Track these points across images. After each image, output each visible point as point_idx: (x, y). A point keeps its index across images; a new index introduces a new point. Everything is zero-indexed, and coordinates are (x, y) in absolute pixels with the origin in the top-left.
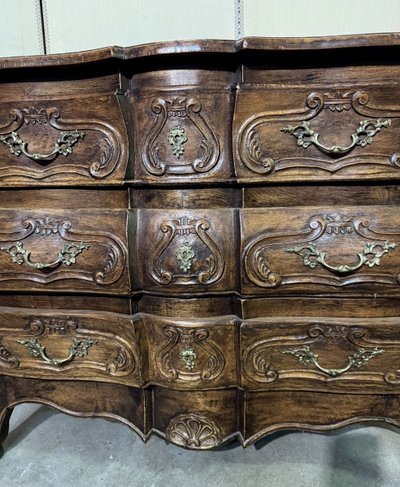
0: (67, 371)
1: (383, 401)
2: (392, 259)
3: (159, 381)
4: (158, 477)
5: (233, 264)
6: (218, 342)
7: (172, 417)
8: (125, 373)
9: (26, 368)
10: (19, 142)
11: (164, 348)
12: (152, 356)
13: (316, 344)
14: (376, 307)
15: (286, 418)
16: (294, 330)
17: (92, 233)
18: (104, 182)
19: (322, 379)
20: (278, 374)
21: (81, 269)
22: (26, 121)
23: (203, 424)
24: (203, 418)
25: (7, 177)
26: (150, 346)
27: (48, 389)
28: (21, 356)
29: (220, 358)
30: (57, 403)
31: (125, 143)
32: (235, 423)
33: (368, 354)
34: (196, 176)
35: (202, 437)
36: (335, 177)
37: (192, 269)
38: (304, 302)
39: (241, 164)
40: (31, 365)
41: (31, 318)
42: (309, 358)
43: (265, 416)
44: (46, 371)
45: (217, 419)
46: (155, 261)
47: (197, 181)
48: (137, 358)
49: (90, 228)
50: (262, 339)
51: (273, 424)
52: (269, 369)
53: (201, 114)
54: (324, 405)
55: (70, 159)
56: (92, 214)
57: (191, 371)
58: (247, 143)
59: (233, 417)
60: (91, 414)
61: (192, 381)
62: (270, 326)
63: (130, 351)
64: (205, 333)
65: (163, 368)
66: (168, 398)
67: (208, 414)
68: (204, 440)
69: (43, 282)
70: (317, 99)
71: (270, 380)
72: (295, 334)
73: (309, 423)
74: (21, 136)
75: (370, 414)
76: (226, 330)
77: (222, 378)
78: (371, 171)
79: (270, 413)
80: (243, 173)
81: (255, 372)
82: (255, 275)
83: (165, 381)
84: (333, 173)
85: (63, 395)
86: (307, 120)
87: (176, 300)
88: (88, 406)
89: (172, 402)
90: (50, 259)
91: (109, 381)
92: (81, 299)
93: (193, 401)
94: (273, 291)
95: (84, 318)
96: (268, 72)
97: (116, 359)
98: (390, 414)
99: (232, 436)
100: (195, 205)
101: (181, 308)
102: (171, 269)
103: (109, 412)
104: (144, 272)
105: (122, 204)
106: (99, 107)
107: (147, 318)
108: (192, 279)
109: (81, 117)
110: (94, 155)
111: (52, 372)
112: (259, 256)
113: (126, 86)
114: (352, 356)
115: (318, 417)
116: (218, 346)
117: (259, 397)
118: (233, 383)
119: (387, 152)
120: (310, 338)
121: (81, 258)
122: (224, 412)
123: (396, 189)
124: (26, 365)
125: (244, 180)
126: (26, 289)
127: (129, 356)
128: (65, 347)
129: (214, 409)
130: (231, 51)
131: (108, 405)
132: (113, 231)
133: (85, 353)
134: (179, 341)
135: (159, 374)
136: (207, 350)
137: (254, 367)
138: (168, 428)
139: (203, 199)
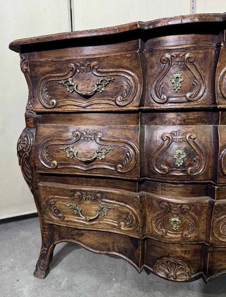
0: (94, 224)
3: (152, 236)
4: (146, 295)
5: (211, 163)
6: (196, 214)
7: (158, 259)
8: (131, 229)
9: (68, 221)
10: (73, 84)
11: (158, 215)
12: (149, 219)
17: (116, 140)
18: (125, 108)
21: (108, 162)
22: (78, 71)
23: (179, 265)
24: (179, 261)
25: (64, 106)
26: (148, 213)
27: (80, 234)
28: (66, 213)
29: (196, 224)
30: (84, 244)
31: (140, 83)
32: (201, 265)
34: (188, 104)
35: (178, 273)
37: (183, 166)
39: (221, 96)
40: (71, 219)
41: (75, 191)
43: (222, 263)
44: (80, 223)
45: (189, 263)
46: (157, 159)
47: (189, 107)
48: (139, 220)
49: (114, 138)
53: (194, 63)
55: (104, 95)
56: (115, 128)
57: (176, 231)
59: (199, 262)
60: (105, 252)
61: (175, 238)
63: (135, 215)
64: (188, 208)
65: (157, 228)
66: (156, 246)
67: (183, 259)
68: (180, 275)
69: (85, 169)
74: (74, 80)
76: (202, 207)
77: (196, 237)
80: (221, 101)
81: (220, 234)
83: (157, 236)
85: (88, 239)
87: (169, 185)
88: (103, 247)
89: (158, 249)
90: (89, 156)
91: (119, 232)
92: (105, 180)
93: (173, 250)
95: (108, 193)
97: (125, 219)
99: (198, 274)
100: (184, 122)
101: (171, 190)
102: (168, 164)
103: (116, 252)
104: (149, 166)
105: (135, 122)
106: (125, 61)
107: (148, 195)
108: (182, 171)
109: (113, 68)
110: (119, 91)
111: (84, 224)
113: (143, 47)
117: (219, 251)
118: (203, 240)
121: (108, 156)
122: (193, 258)
124: (68, 219)
125: (222, 106)
126: (74, 173)
127: (134, 218)
128: (93, 209)
129: (187, 256)
130: (219, 21)
131: (116, 248)
132: (129, 139)
133: (105, 214)
134: (170, 212)
135: (153, 231)
136: (188, 220)
137: (219, 231)
138: (155, 266)
139: (191, 119)
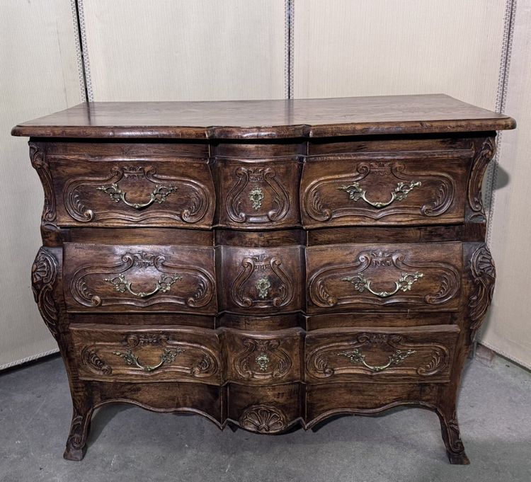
0: (156, 375)
1: (418, 388)
2: (421, 285)
3: (235, 380)
4: (232, 458)
5: (300, 290)
6: (286, 349)
7: (245, 408)
8: (208, 375)
9: (118, 374)
10: (119, 191)
11: (242, 355)
12: (231, 361)
13: (363, 347)
14: (410, 319)
15: (340, 404)
16: (347, 338)
17: (185, 266)
18: (194, 226)
19: (369, 373)
20: (334, 371)
21: (175, 295)
22: (126, 175)
23: (271, 412)
25: (106, 219)
26: (229, 353)
27: (134, 390)
28: (115, 365)
29: (288, 360)
30: (141, 402)
31: (213, 196)
32: (298, 410)
33: (403, 354)
34: (271, 224)
35: (271, 423)
36: (379, 223)
37: (268, 297)
38: (354, 316)
39: (306, 215)
40: (122, 372)
41: (128, 334)
42: (358, 358)
43: (323, 404)
44: (136, 375)
45: (284, 408)
46: (238, 290)
47: (271, 227)
48: (219, 363)
49: (181, 262)
50: (321, 346)
51: (330, 410)
52: (326, 368)
53: (276, 178)
54: (370, 393)
55: (164, 206)
56: (181, 250)
57: (264, 372)
58: (312, 199)
59: (296, 406)
60: (173, 409)
61: (264, 379)
62: (328, 336)
63: (214, 358)
64: (277, 343)
65: (241, 370)
66: (242, 392)
67: (276, 404)
68: (273, 425)
69: (143, 306)
70: (365, 167)
71: (328, 376)
72: (348, 341)
73: (358, 408)
74: (120, 187)
75: (408, 399)
76: (294, 341)
77: (289, 376)
78: (406, 219)
79: (327, 401)
80: (307, 221)
81: (316, 370)
82: (317, 299)
83: (242, 380)
84: (376, 220)
85: (146, 396)
86: (357, 181)
87: (254, 318)
88: (170, 403)
89: (245, 396)
90: (148, 287)
91: (192, 381)
92: (171, 316)
93: (264, 394)
94: (331, 309)
95: (175, 332)
96: (328, 145)
97: (200, 363)
98: (424, 398)
99: (295, 421)
100: (267, 245)
101: (257, 324)
102: (251, 296)
103: (188, 407)
104: (228, 298)
105: (208, 242)
106: (191, 170)
107: (228, 332)
108: (267, 304)
109: (175, 175)
110: (186, 204)
111: (142, 376)
112: (321, 284)
113: (213, 153)
114: (392, 356)
115: (366, 403)
116: (287, 352)
117: (318, 389)
118: (298, 379)
119: (419, 205)
120: (359, 343)
121: (175, 287)
122: (289, 402)
123: (426, 230)
124: (118, 372)
125: (308, 227)
126: (127, 311)
127: (212, 361)
128: (155, 355)
129: (281, 400)
131: (188, 402)
132: (202, 265)
133: (173, 360)
134: (256, 349)
135: (237, 374)
136: (278, 357)
137: (315, 367)
138: (241, 418)
139: (275, 239)
